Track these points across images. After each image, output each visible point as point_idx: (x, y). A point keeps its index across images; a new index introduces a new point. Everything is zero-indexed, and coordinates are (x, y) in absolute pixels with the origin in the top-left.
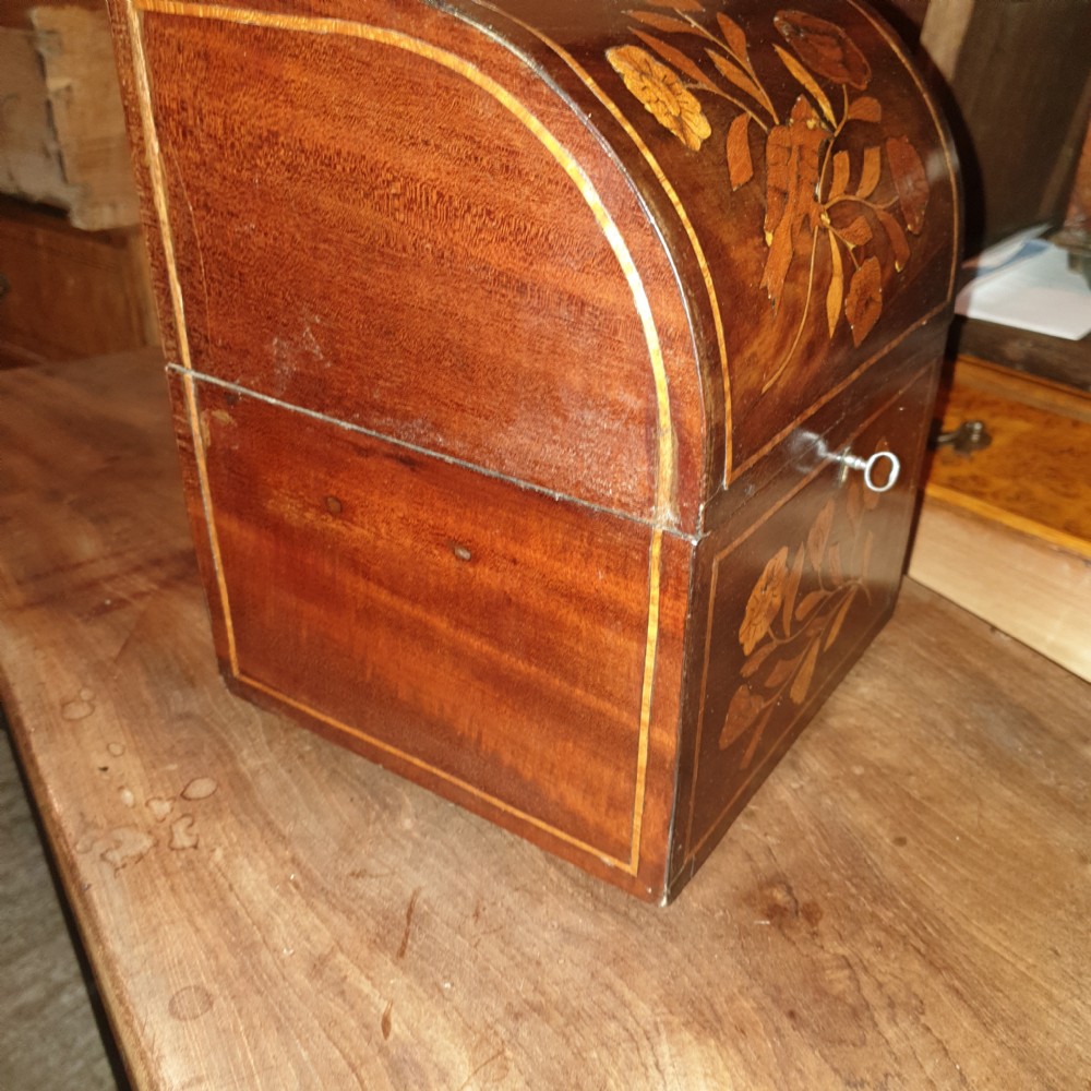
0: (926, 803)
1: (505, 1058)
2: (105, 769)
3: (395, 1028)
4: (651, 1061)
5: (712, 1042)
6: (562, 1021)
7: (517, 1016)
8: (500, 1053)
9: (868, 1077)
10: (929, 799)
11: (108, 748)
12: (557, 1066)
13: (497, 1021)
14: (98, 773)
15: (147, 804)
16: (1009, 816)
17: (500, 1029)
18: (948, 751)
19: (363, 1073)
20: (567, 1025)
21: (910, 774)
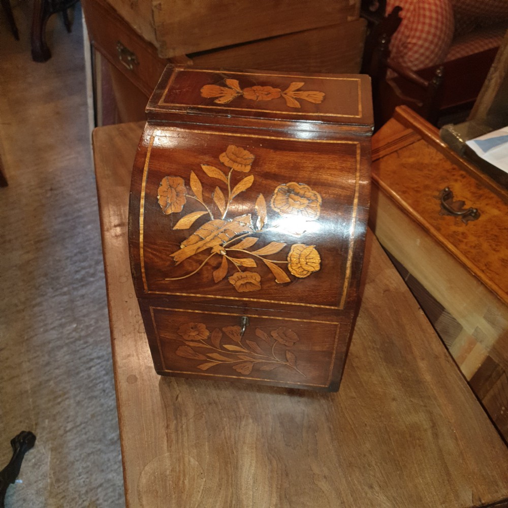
0: (356, 369)
1: (203, 415)
2: (127, 302)
3: (179, 398)
4: (238, 425)
5: (256, 424)
6: (220, 408)
7: (210, 404)
8: (202, 412)
9: (292, 445)
10: (357, 367)
11: (128, 295)
12: (215, 420)
13: (205, 404)
14: (124, 302)
15: (135, 316)
16: (380, 379)
17: (205, 406)
18: (374, 352)
19: (168, 409)
20: (221, 410)
21: (357, 357)
